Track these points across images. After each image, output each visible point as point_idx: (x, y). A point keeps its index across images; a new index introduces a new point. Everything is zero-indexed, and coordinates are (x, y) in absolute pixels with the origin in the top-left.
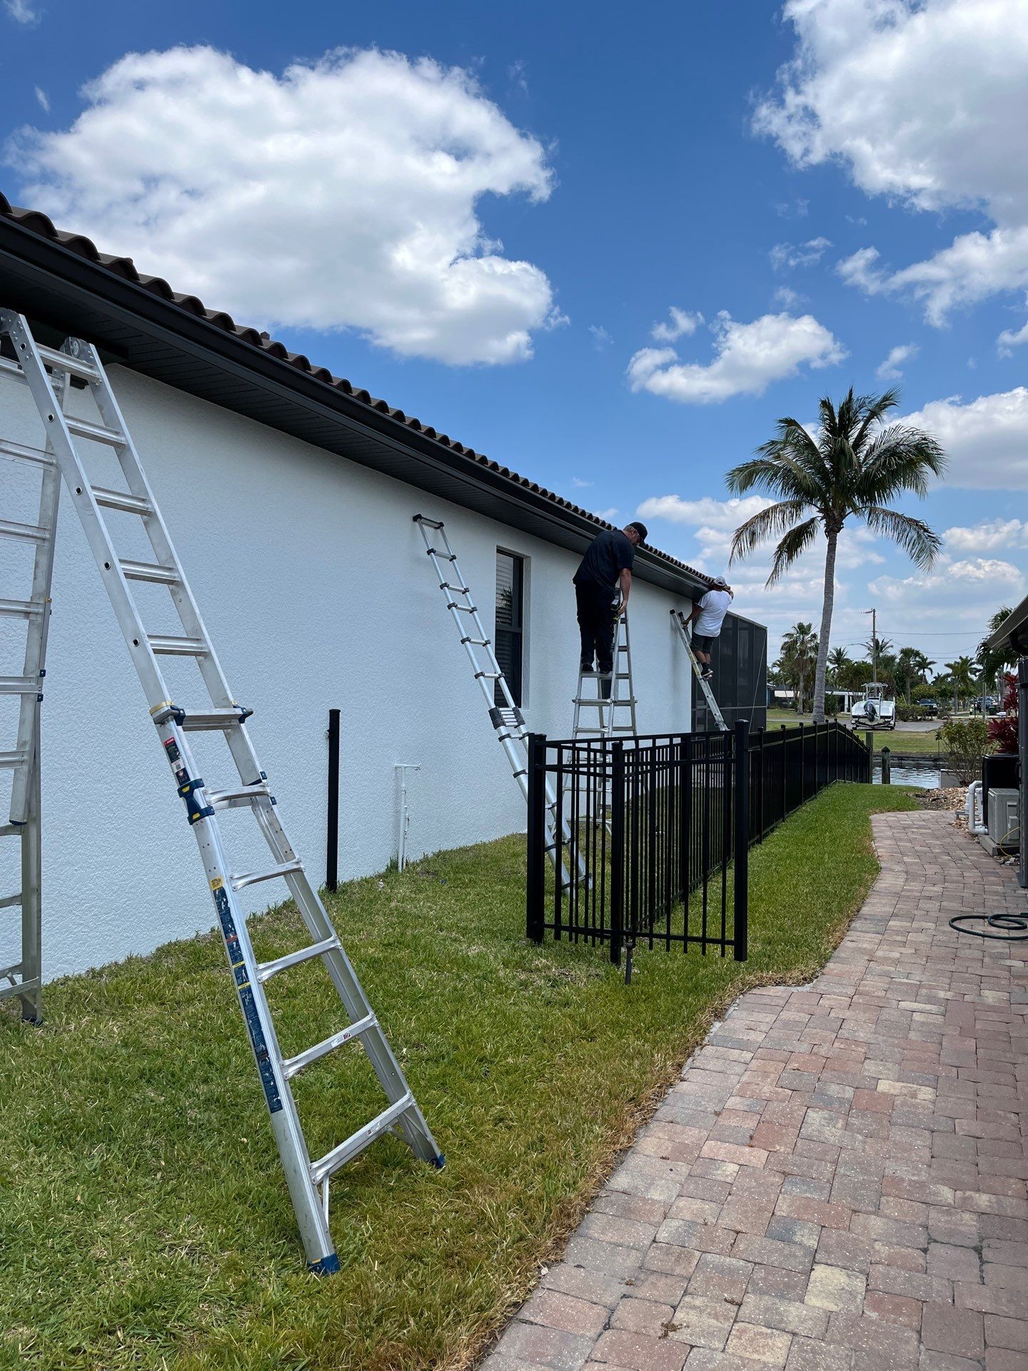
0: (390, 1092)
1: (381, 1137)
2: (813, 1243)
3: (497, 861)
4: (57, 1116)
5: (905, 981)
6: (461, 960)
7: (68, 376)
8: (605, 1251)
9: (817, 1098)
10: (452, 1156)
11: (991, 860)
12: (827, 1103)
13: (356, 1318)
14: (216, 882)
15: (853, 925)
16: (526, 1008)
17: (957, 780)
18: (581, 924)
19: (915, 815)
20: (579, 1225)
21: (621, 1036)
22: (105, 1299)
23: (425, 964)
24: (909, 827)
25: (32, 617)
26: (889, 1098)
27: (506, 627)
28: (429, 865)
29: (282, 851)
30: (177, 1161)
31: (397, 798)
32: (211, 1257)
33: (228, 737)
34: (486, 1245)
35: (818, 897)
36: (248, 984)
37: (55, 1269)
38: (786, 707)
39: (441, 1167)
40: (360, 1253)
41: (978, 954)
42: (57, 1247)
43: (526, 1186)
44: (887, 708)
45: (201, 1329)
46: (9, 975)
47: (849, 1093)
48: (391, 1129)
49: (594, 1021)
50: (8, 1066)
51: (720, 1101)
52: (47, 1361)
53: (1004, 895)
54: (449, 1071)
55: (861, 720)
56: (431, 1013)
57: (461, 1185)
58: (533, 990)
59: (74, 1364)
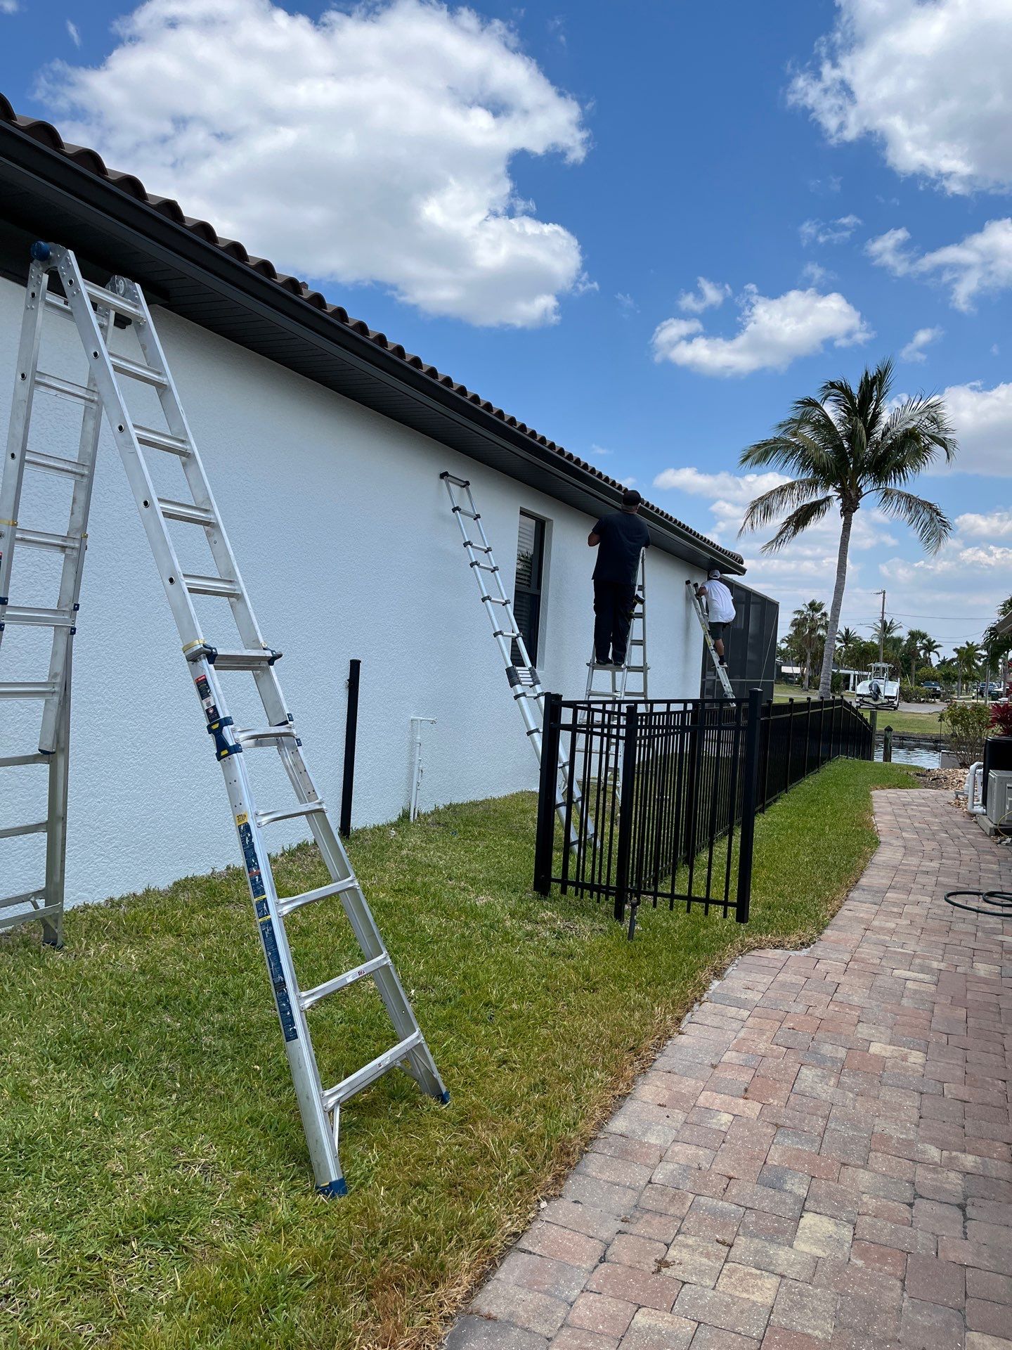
0: (400, 1030)
1: (389, 1072)
2: (802, 1192)
3: (506, 817)
4: (76, 1035)
5: (900, 950)
6: (469, 909)
7: (113, 313)
8: (602, 1189)
9: (811, 1056)
10: (457, 1093)
11: (988, 840)
12: (821, 1062)
13: (362, 1239)
14: (241, 817)
15: (851, 894)
16: (531, 958)
17: (957, 762)
18: (588, 881)
19: (915, 792)
20: (578, 1163)
21: (623, 989)
22: (121, 1210)
23: (434, 910)
24: (909, 804)
25: (68, 552)
26: (881, 1060)
27: (524, 589)
28: (440, 817)
29: (304, 790)
30: (192, 1084)
31: (412, 750)
32: (223, 1176)
33: (256, 678)
34: (488, 1176)
35: (818, 867)
36: (268, 917)
37: (72, 1180)
38: (792, 682)
39: (446, 1103)
40: (366, 1178)
41: (971, 929)
42: (74, 1160)
43: (528, 1125)
44: (891, 688)
45: (212, 1243)
46: (32, 899)
47: (842, 1053)
48: (399, 1065)
49: (597, 974)
50: (29, 986)
51: (717, 1054)
52: (64, 1266)
53: (999, 874)
54: (456, 1012)
55: (865, 699)
56: (440, 957)
57: (465, 1120)
58: (538, 941)
59: (90, 1270)
